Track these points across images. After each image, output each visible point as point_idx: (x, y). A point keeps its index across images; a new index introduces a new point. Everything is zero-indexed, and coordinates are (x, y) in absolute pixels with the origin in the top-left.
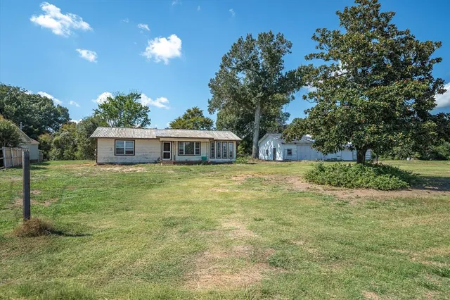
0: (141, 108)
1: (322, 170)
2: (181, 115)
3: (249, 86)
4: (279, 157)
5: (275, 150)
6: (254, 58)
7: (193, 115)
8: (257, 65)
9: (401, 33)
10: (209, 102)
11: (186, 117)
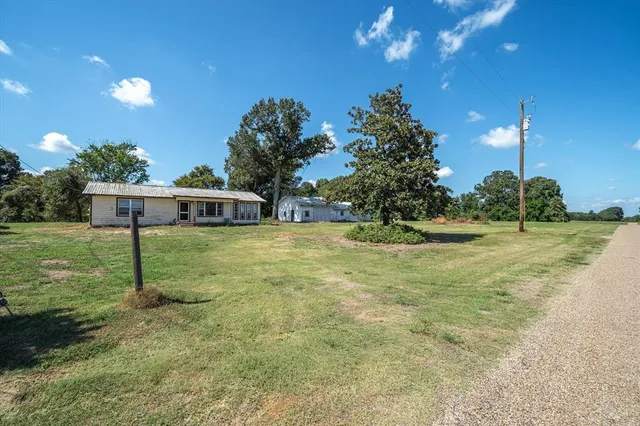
0: (137, 161)
1: (362, 229)
2: (188, 172)
3: (270, 148)
4: (297, 218)
5: (293, 212)
6: (275, 122)
7: (202, 174)
8: (278, 129)
9: (415, 121)
10: (226, 161)
11: (193, 175)
